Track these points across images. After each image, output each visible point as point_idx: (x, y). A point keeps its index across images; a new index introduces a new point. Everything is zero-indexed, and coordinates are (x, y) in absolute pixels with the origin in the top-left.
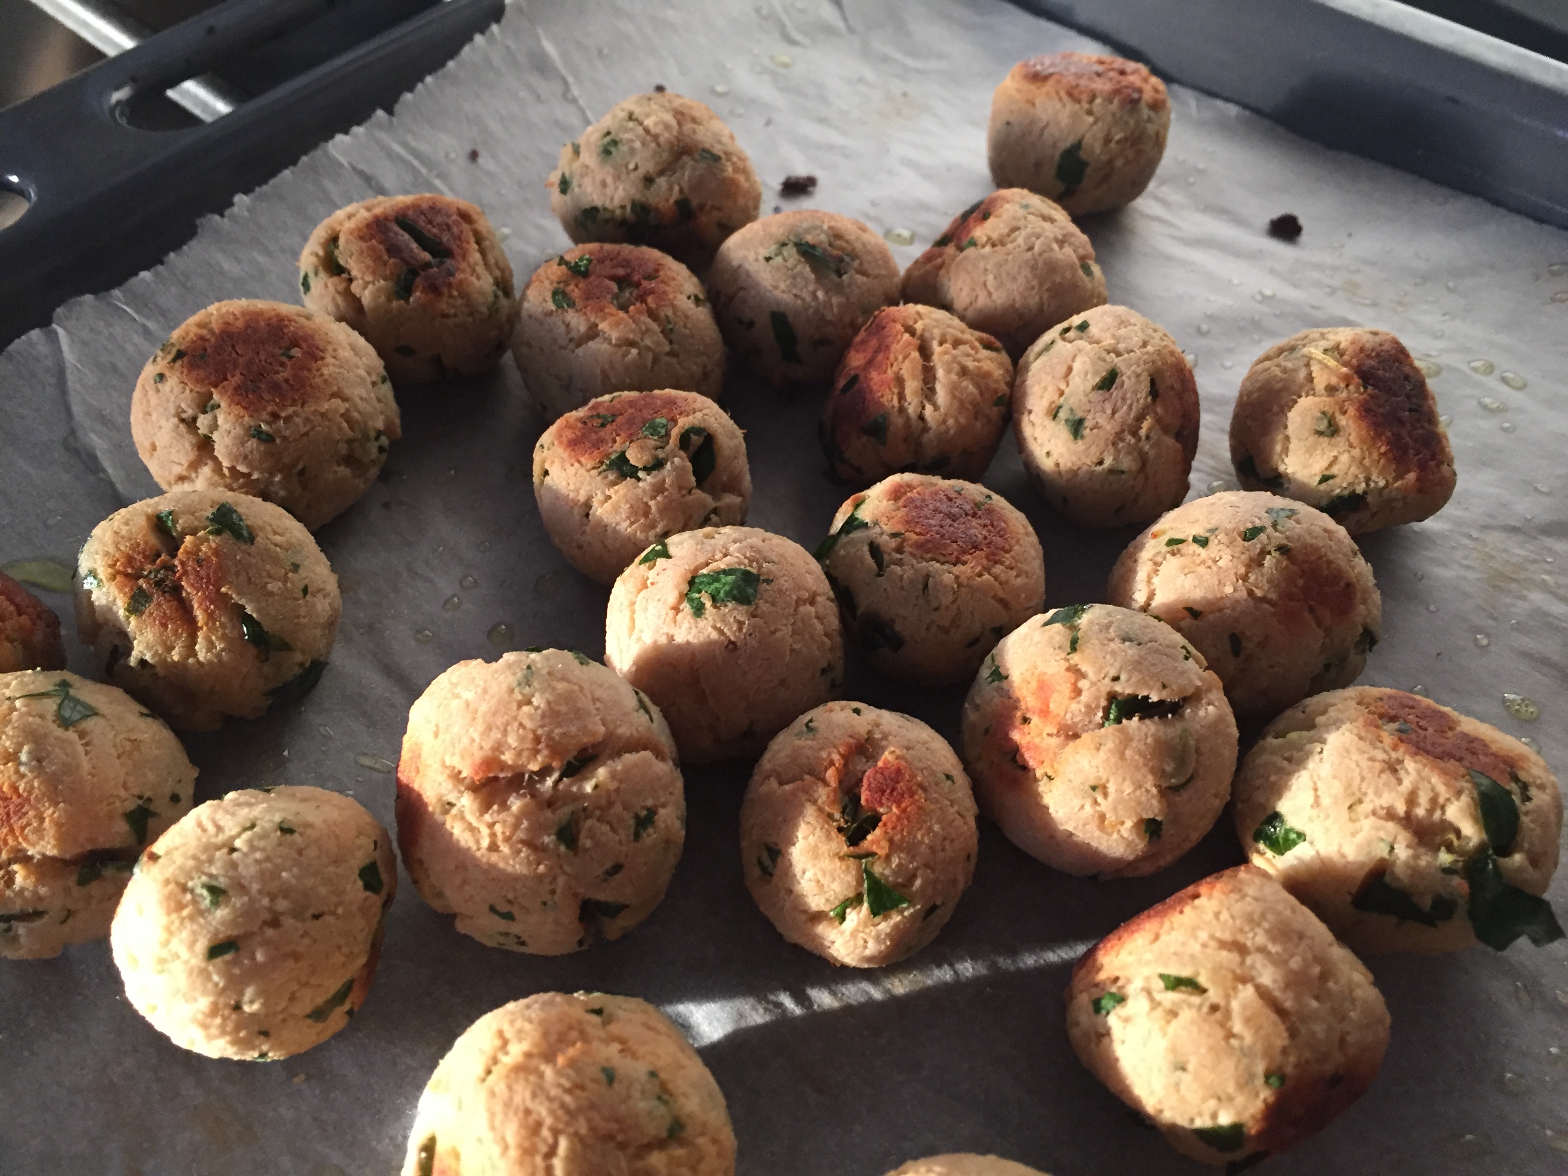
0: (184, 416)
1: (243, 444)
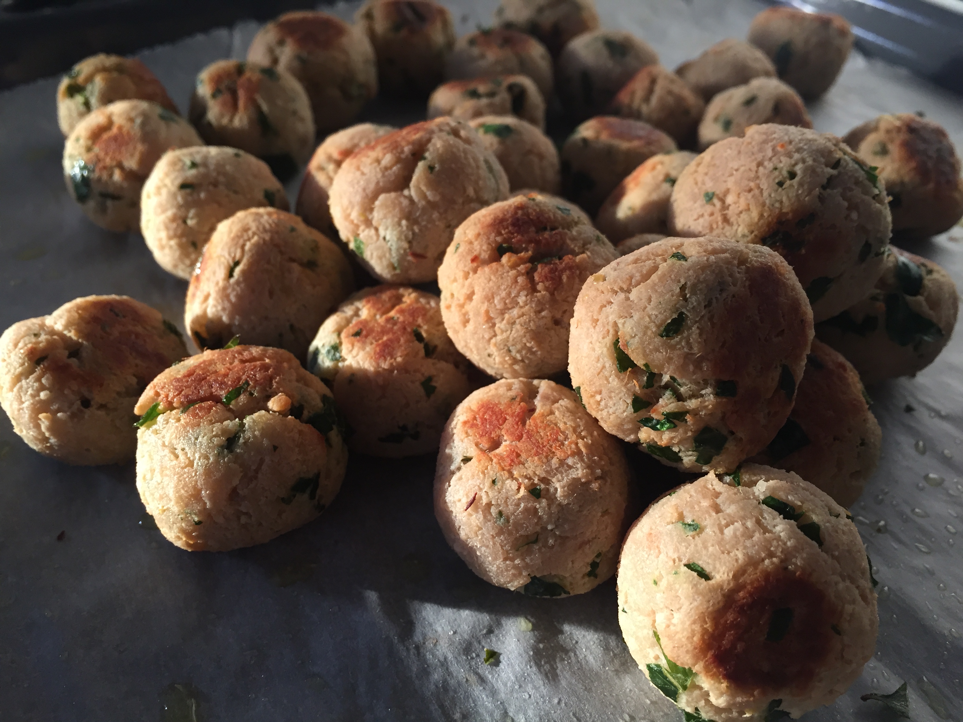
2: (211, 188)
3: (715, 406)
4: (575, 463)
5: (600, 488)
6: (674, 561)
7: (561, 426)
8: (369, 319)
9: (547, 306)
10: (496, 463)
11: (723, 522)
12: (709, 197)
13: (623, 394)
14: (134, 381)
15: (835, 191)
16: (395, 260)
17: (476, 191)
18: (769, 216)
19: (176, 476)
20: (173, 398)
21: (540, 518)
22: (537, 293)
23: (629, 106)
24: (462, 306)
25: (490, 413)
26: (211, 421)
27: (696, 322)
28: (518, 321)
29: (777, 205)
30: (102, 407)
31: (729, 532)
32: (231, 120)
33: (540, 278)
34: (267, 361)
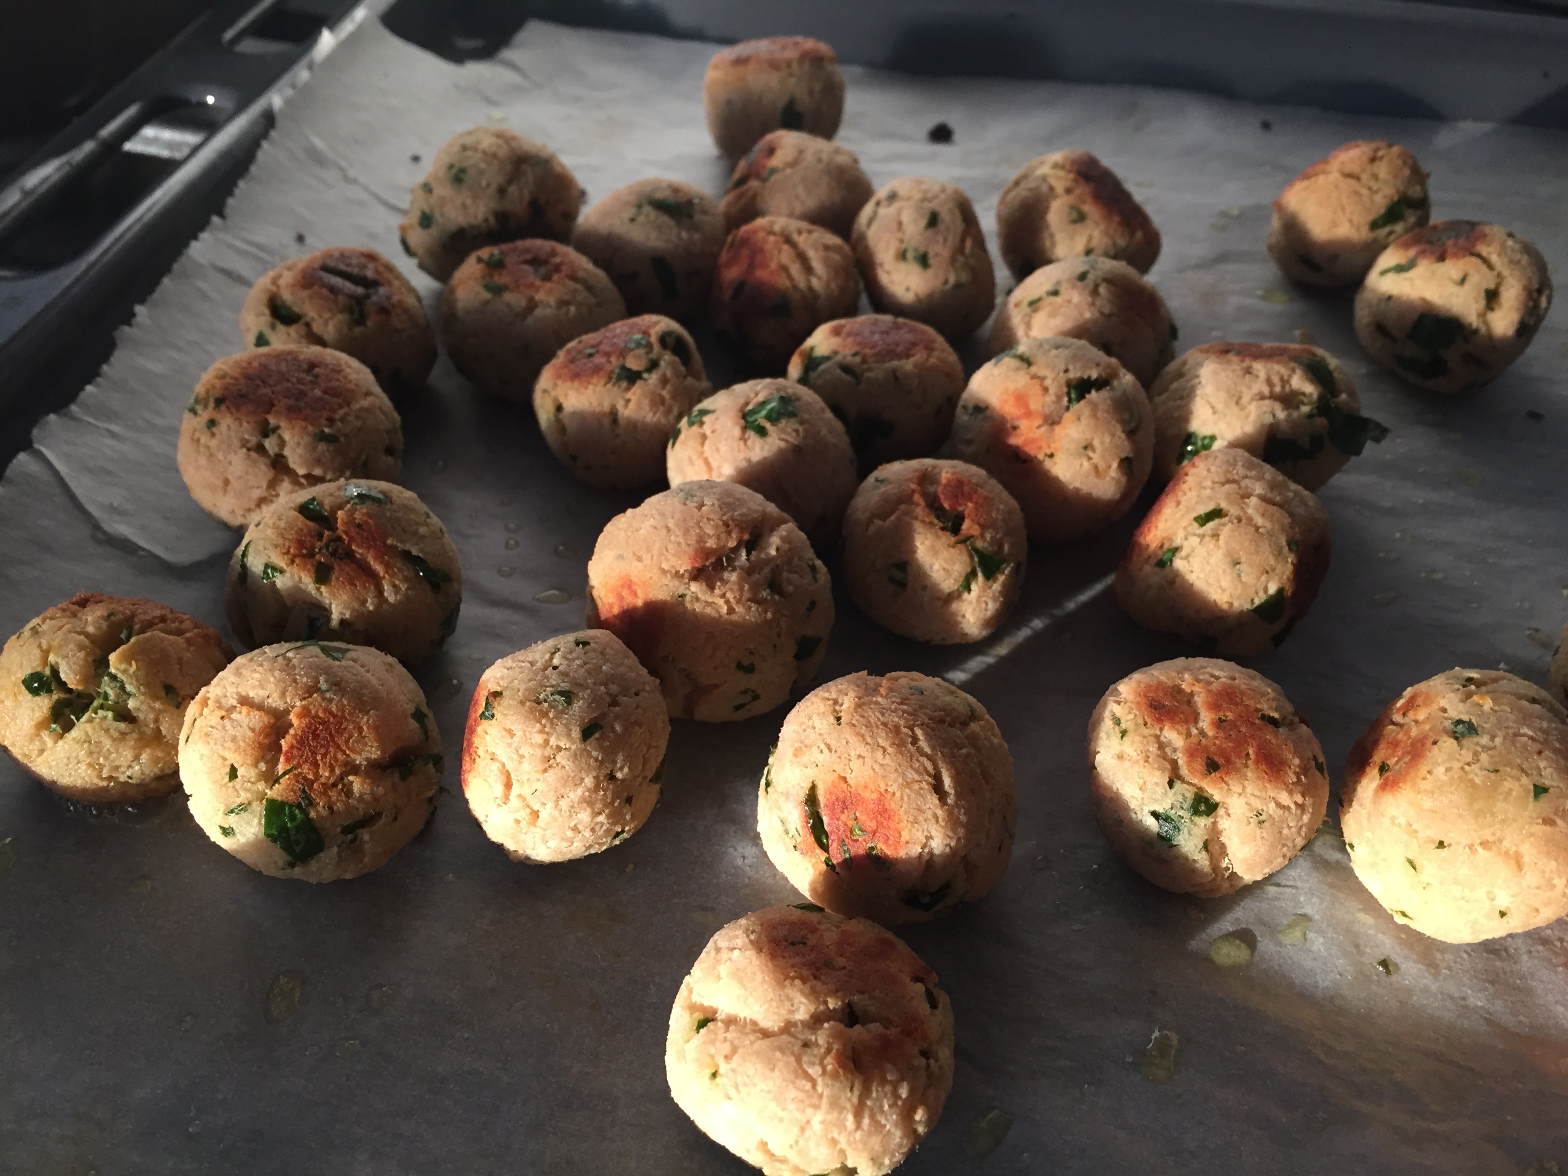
0: (249, 445)
1: (314, 449)
2: (615, 709)
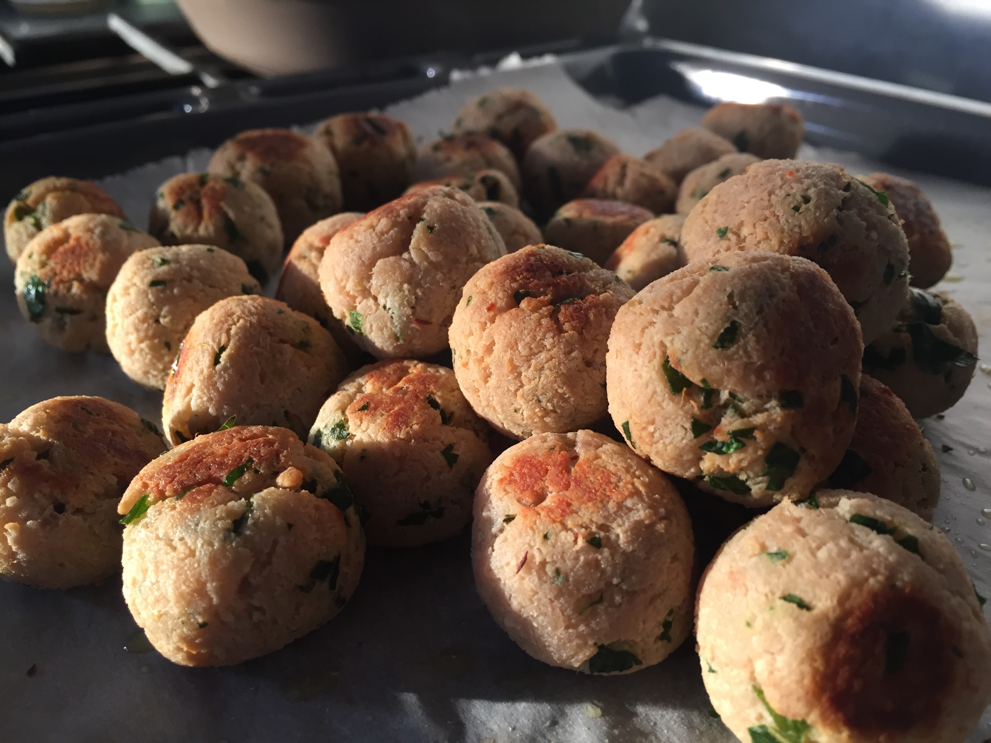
2: (185, 282)
3: (785, 418)
4: (634, 505)
5: (666, 529)
6: (766, 596)
7: (611, 468)
8: (374, 392)
9: (577, 346)
10: (545, 516)
11: (814, 545)
12: (723, 233)
13: (680, 418)
14: (114, 480)
15: (852, 211)
16: (397, 330)
17: (479, 251)
18: (789, 242)
19: (176, 570)
20: (164, 487)
21: (603, 572)
22: (564, 333)
23: (604, 191)
24: (482, 360)
25: (529, 467)
26: (212, 503)
27: (751, 329)
28: (546, 366)
29: (796, 230)
30: (78, 511)
31: (822, 554)
32: (196, 230)
33: (565, 318)
34: (270, 437)
